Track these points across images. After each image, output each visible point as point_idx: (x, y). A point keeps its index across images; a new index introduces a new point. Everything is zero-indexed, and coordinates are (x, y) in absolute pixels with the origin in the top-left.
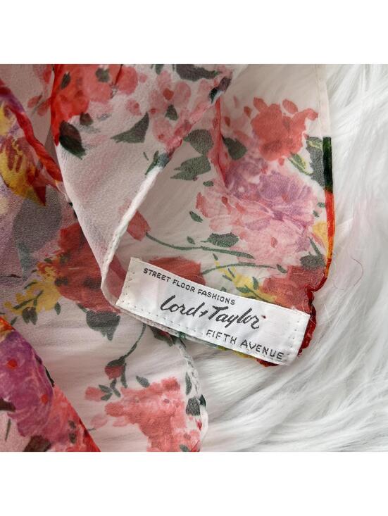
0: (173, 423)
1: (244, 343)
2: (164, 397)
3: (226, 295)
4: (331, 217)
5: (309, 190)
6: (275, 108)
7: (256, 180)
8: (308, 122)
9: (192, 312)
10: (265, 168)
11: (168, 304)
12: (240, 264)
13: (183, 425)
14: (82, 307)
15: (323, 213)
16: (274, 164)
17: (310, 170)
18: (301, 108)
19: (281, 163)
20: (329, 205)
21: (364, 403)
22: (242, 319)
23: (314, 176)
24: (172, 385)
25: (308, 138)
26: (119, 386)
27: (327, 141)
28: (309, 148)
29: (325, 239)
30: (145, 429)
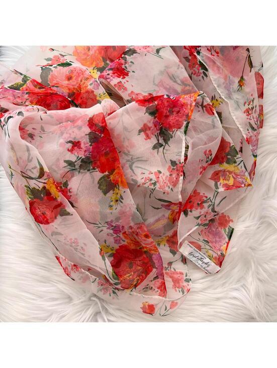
0: (180, 281)
1: (204, 268)
2: (179, 275)
3: (205, 256)
4: (227, 246)
5: (225, 238)
6: (225, 216)
7: (214, 230)
8: (231, 222)
9: (195, 257)
10: (217, 228)
11: (191, 254)
12: (210, 250)
13: (183, 283)
14: (169, 247)
15: (226, 244)
16: (220, 229)
17: (227, 233)
18: (231, 219)
19: (221, 229)
20: (228, 243)
21: (225, 289)
22: (206, 264)
23: (227, 235)
24: (181, 273)
25: (229, 226)
26: (169, 268)
27: (233, 229)
28: (229, 229)
29: (225, 250)
30: (173, 281)
